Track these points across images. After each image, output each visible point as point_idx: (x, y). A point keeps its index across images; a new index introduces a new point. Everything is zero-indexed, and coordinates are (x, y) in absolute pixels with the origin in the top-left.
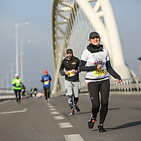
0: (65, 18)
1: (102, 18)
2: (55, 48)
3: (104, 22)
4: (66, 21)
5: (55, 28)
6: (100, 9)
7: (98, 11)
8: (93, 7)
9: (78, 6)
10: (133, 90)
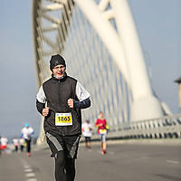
0: (53, 22)
1: (112, 21)
2: (39, 70)
3: (115, 27)
4: (55, 26)
5: (39, 39)
6: (109, 6)
7: (106, 9)
8: (98, 3)
9: (73, 3)
10: (166, 136)
